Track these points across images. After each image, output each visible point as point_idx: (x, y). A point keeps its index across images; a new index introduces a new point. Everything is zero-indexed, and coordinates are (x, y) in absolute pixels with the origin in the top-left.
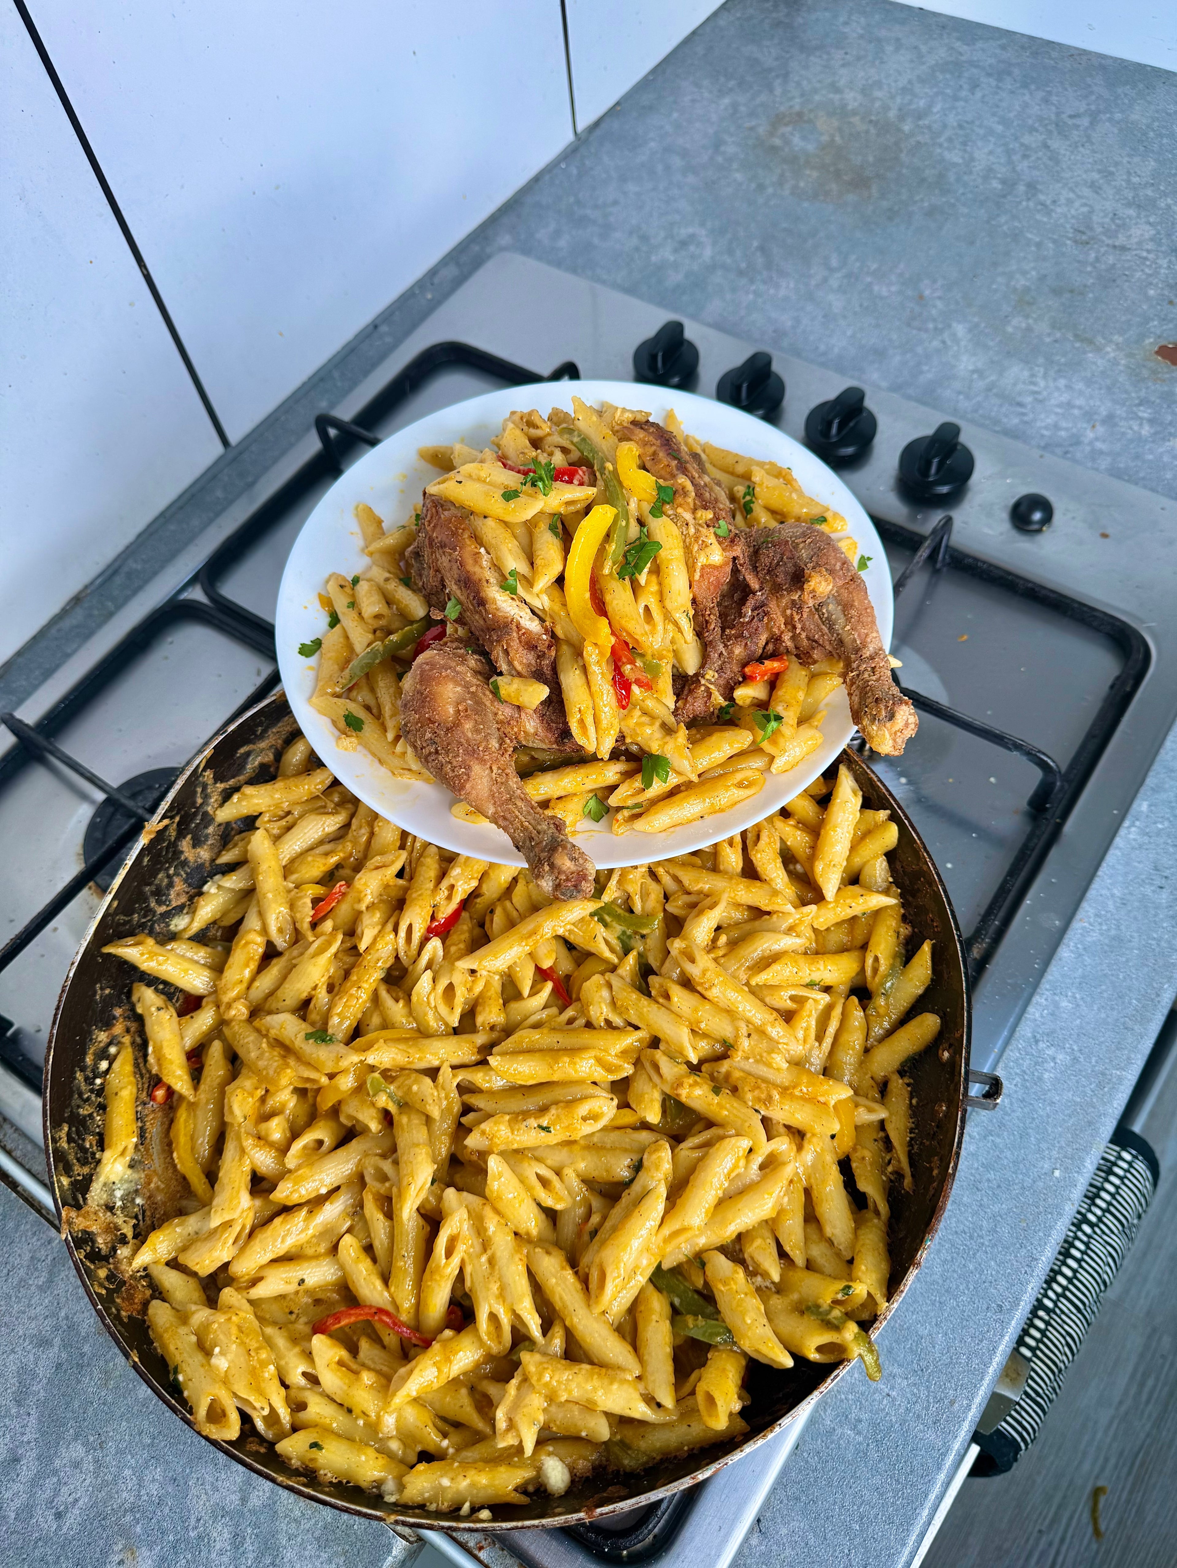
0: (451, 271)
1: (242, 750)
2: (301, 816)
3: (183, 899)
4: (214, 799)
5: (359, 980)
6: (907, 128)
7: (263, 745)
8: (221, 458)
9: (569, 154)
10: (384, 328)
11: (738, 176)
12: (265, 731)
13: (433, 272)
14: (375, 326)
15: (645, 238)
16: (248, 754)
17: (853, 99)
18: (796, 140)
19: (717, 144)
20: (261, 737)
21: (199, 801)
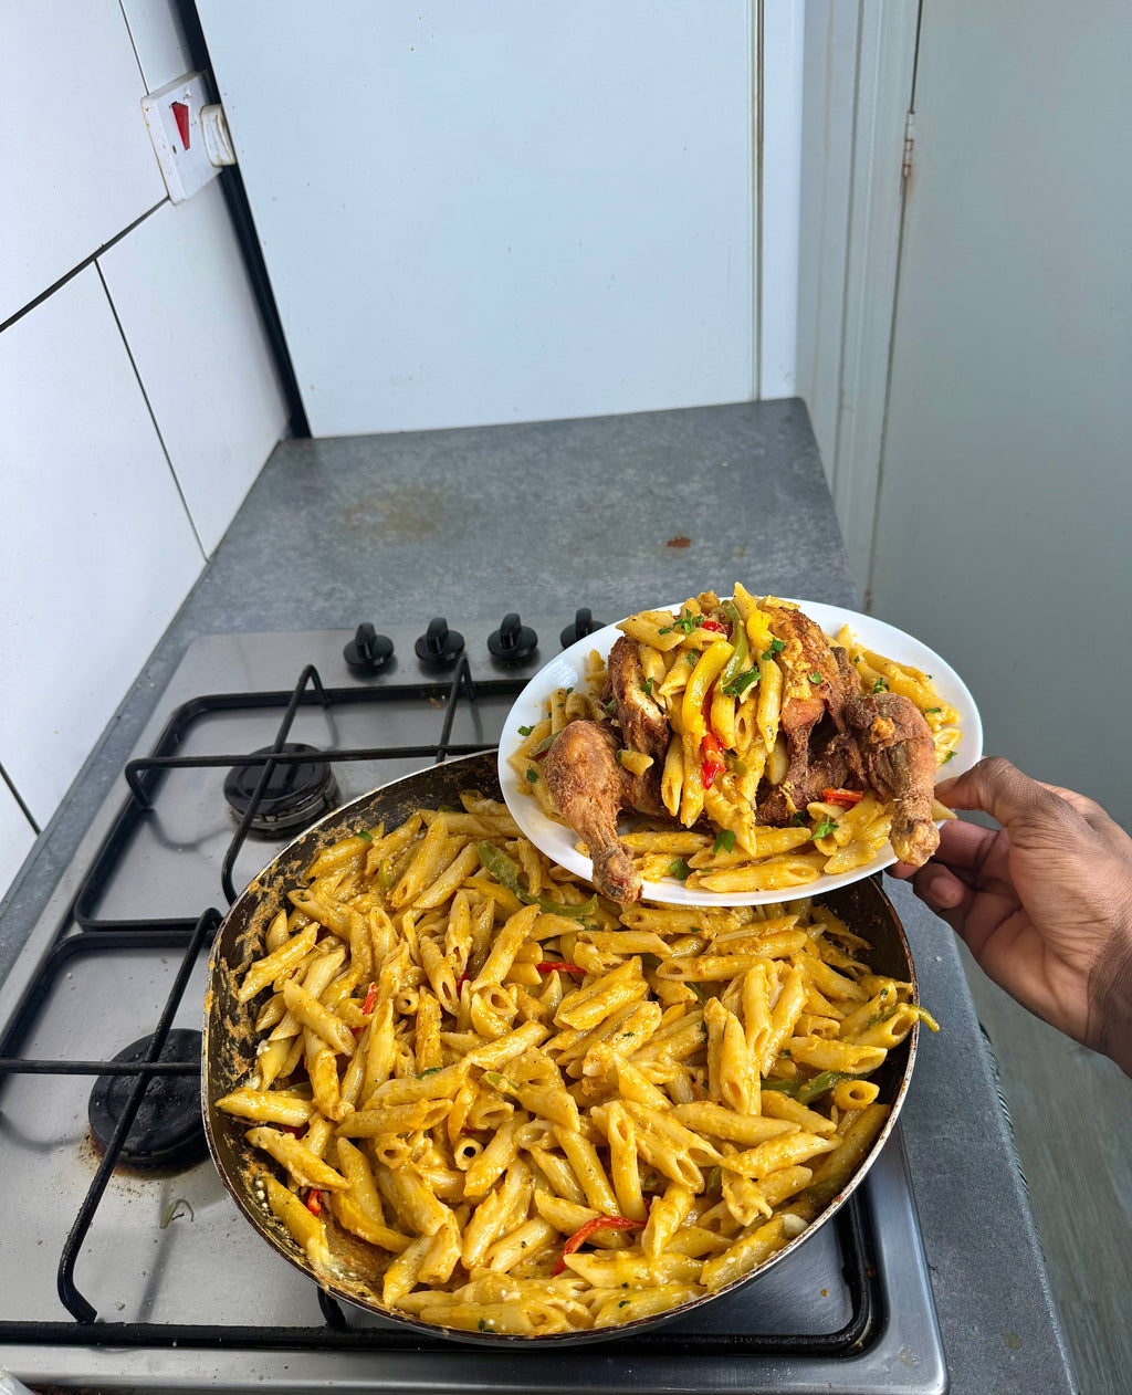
0: (160, 666)
1: (238, 940)
2: (309, 966)
3: (245, 1068)
4: (233, 983)
5: (425, 1036)
6: (437, 490)
7: (249, 934)
8: (36, 842)
9: (207, 573)
10: (126, 717)
11: (343, 548)
12: (247, 922)
13: (145, 671)
14: (118, 717)
15: (299, 601)
16: (242, 943)
17: (391, 488)
18: (368, 518)
19: (315, 537)
20: (246, 927)
21: (225, 986)
